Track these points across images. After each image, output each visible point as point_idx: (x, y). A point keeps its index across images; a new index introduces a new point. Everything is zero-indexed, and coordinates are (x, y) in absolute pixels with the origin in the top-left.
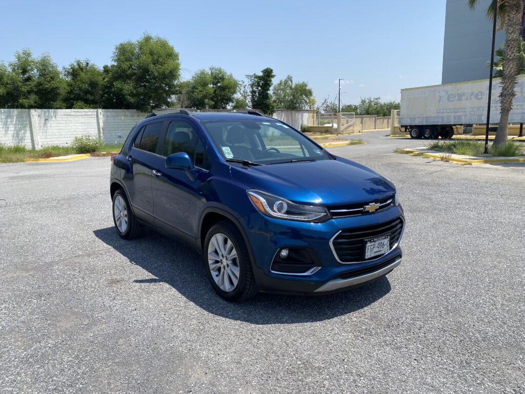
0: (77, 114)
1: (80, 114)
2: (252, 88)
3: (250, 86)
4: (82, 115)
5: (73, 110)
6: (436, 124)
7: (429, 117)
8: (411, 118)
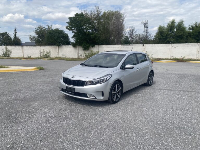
0: (188, 45)
1: (189, 45)
4: (190, 46)
5: (186, 44)
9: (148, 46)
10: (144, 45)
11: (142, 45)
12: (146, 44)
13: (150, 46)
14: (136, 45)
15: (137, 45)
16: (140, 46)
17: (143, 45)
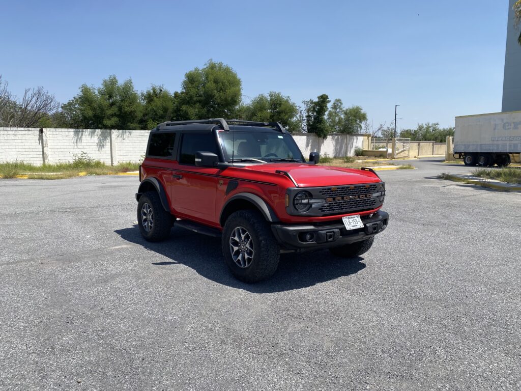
2: (308, 113)
3: (306, 111)
5: (146, 131)
6: (491, 151)
7: (484, 144)
8: (465, 145)
9: (54, 133)
10: (44, 130)
11: (39, 129)
12: (48, 129)
13: (61, 133)
14: (19, 129)
15: (22, 129)
16: (30, 133)
17: (41, 131)
